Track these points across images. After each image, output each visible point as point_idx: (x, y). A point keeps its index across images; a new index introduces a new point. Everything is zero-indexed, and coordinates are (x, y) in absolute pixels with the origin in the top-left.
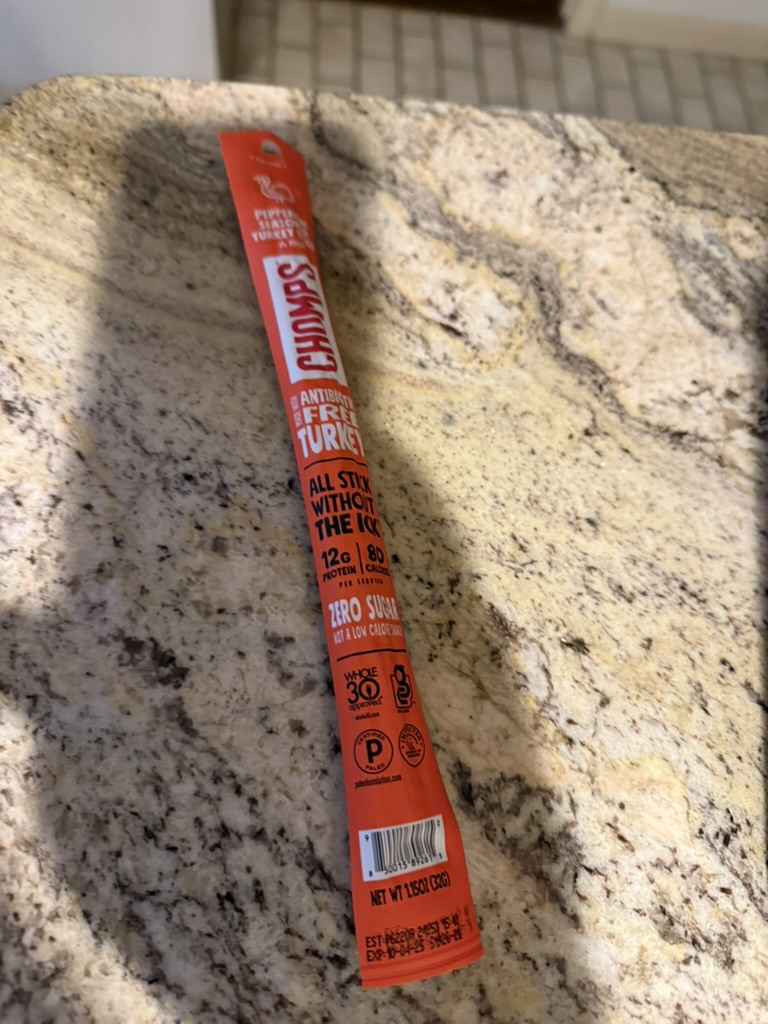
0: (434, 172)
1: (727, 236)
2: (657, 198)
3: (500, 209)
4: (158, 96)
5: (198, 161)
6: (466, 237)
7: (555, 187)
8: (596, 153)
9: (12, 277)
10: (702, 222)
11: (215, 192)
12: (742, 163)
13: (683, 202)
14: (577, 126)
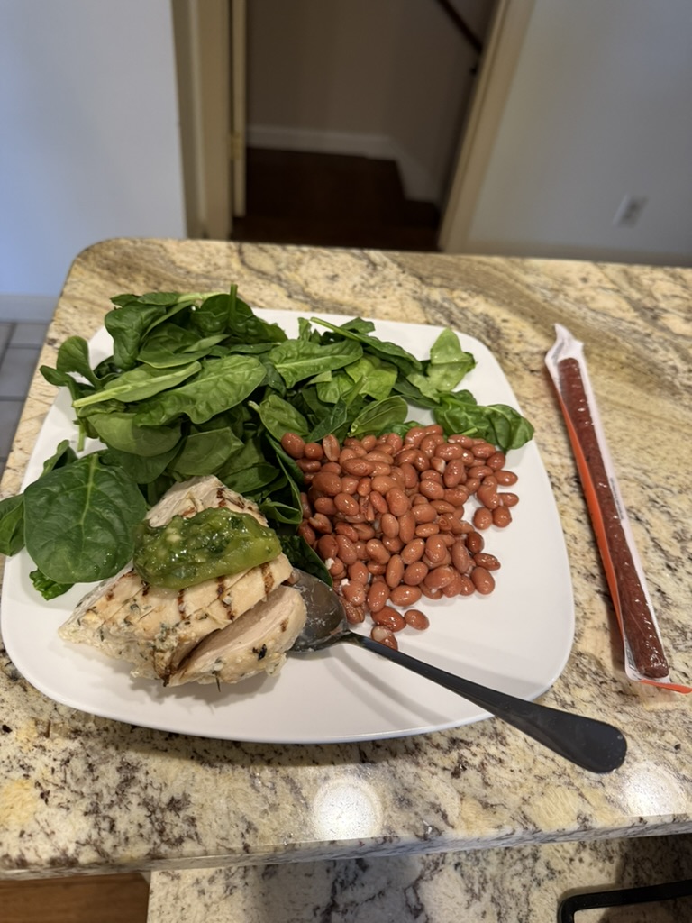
0: (300, 276)
1: (453, 299)
2: (416, 284)
3: (334, 290)
4: (162, 246)
5: (181, 271)
6: (316, 301)
7: (363, 281)
8: (385, 265)
9: (90, 317)
10: (441, 293)
11: (190, 284)
12: (463, 267)
13: (430, 285)
14: (376, 255)
